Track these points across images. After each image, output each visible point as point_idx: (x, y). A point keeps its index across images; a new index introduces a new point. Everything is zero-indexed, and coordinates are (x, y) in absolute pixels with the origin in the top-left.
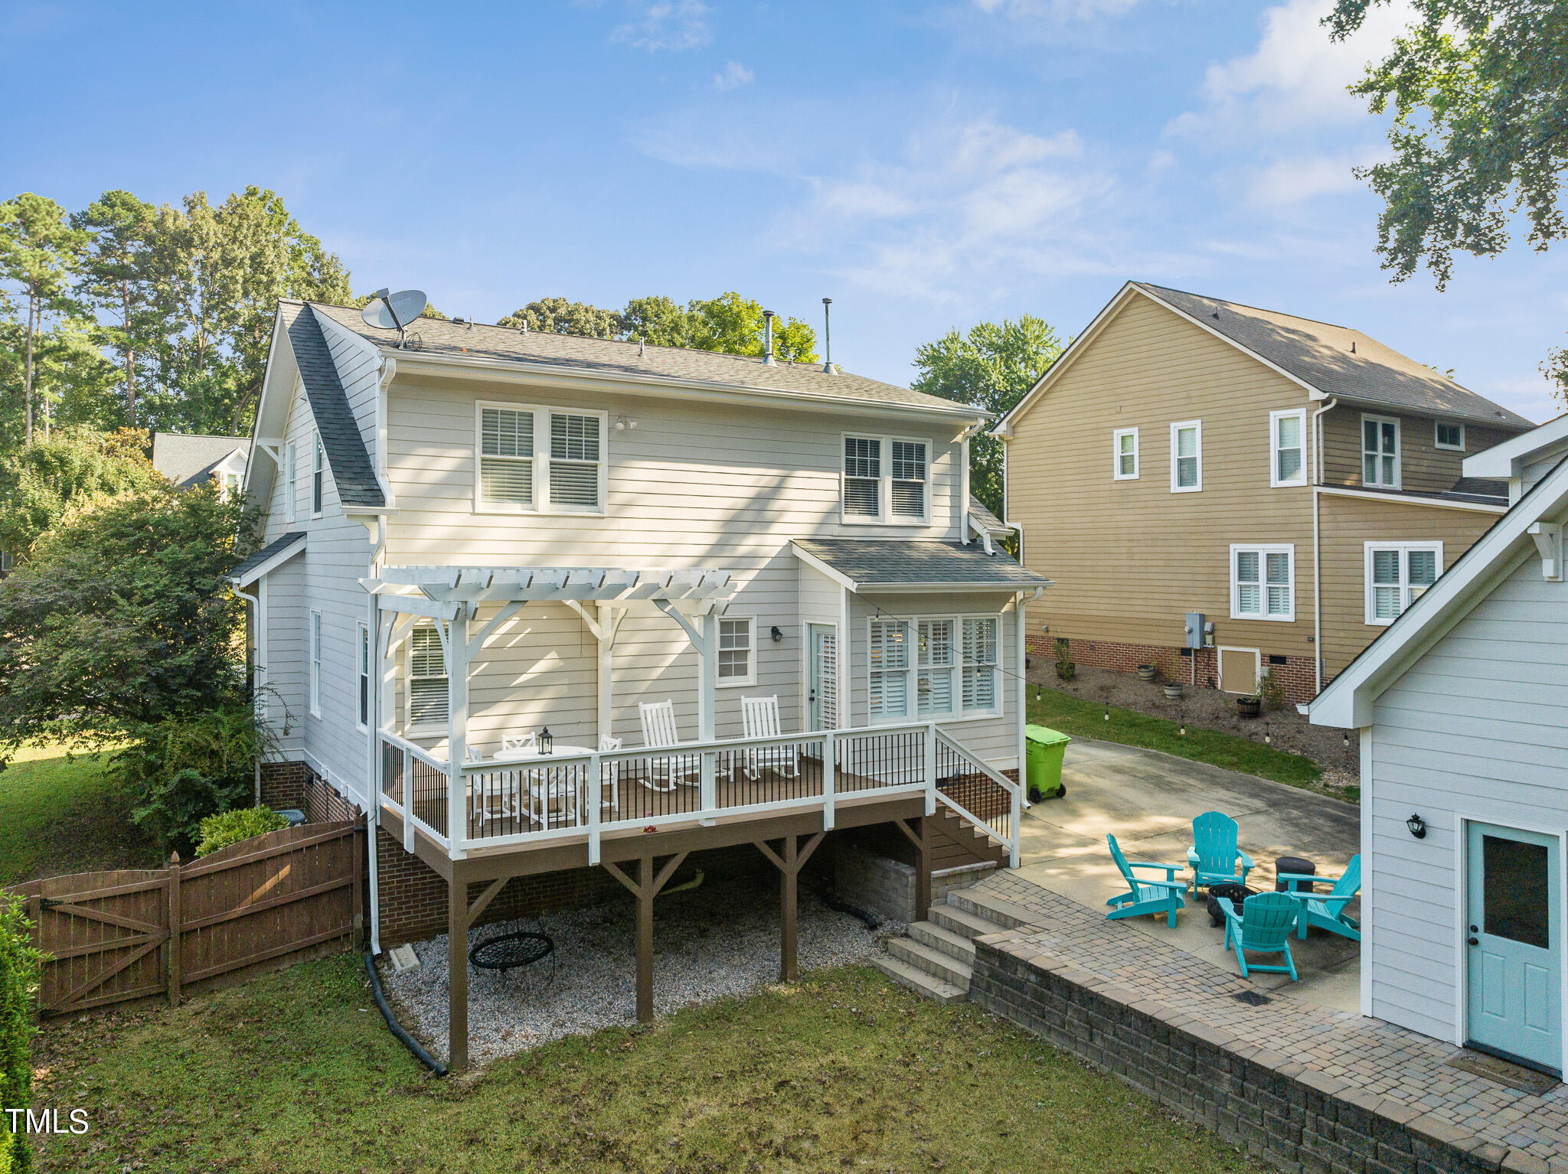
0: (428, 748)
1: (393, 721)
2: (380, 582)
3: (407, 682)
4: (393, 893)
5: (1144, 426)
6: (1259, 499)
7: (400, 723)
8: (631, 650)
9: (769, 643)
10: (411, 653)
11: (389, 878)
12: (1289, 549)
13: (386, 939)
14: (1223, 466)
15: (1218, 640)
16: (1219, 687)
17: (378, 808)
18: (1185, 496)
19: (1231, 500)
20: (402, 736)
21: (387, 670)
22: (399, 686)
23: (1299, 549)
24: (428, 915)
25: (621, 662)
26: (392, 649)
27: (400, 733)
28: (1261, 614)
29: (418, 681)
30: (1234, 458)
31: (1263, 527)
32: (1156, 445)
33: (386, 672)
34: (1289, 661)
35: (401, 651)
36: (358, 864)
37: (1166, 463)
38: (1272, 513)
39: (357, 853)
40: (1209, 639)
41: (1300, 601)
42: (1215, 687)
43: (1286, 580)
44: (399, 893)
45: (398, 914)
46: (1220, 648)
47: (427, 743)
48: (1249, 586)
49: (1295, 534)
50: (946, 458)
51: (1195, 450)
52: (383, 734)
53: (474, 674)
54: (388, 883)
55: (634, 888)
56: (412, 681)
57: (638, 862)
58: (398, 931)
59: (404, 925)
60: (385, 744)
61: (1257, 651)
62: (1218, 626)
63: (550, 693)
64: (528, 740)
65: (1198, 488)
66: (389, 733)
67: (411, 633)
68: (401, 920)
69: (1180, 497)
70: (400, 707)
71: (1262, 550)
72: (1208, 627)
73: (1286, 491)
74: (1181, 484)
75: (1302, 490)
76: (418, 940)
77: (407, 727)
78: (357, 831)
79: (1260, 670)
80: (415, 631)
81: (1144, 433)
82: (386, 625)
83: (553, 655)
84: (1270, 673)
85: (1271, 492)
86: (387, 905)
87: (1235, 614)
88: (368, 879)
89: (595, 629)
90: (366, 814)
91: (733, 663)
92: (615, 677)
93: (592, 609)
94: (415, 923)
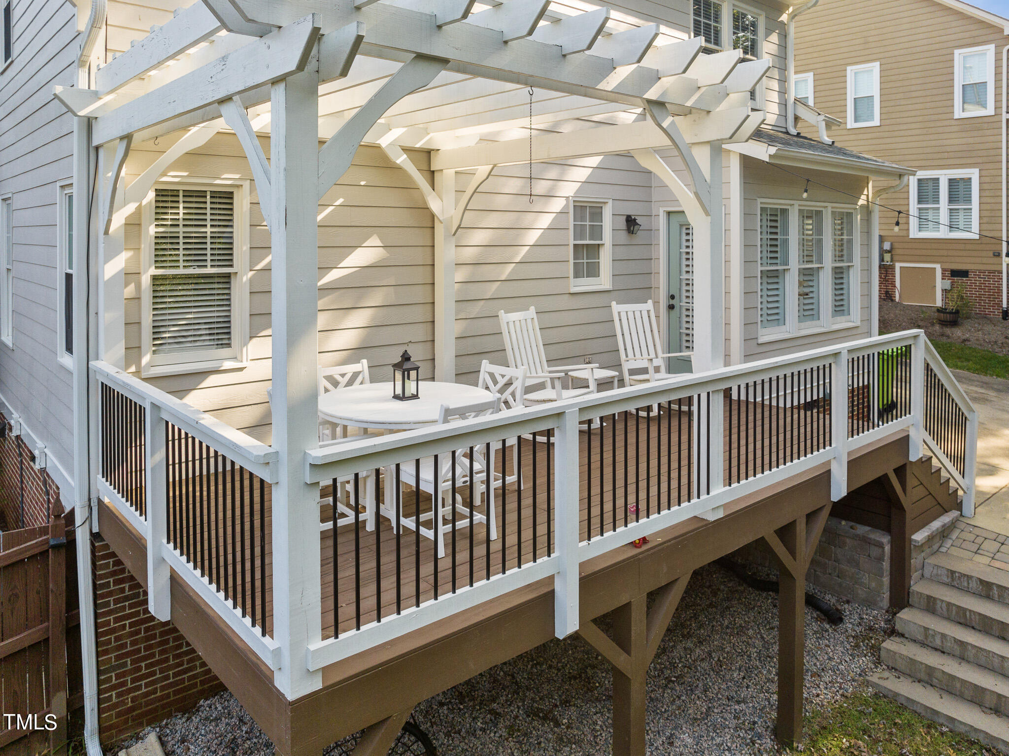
0: (180, 393)
1: (120, 350)
2: (96, 96)
3: (146, 280)
4: (124, 646)
5: (819, 71)
6: (940, 130)
7: (133, 351)
8: (479, 237)
9: (623, 236)
10: (152, 230)
11: (117, 620)
12: (974, 174)
13: (110, 728)
14: (902, 102)
15: (895, 258)
16: (897, 299)
17: (94, 504)
18: (862, 131)
19: (910, 132)
20: (137, 373)
21: (108, 259)
22: (132, 287)
23: (984, 173)
24: (185, 671)
25: (468, 254)
26: (119, 220)
27: (133, 369)
28: (943, 233)
29: (164, 277)
30: (914, 94)
31: (946, 155)
32: (831, 87)
33: (106, 262)
34: (971, 275)
35: (133, 225)
36: (57, 603)
37: (842, 103)
38: (956, 141)
39: (56, 585)
40: (887, 257)
41: (985, 220)
42: (892, 300)
43: (968, 200)
44: (133, 643)
45: (133, 681)
46: (898, 265)
47: (176, 385)
48: (927, 209)
49: (980, 160)
50: (774, 38)
51: (875, 90)
52: (102, 372)
53: (259, 267)
54: (113, 631)
55: (619, 659)
56: (155, 278)
57: (626, 608)
58: (131, 709)
59: (147, 694)
60: (106, 391)
61: (938, 267)
62: (896, 245)
63: (377, 298)
64: (356, 375)
65: (876, 122)
66: (111, 370)
67: (151, 195)
68: (139, 688)
69: (857, 132)
70: (132, 325)
71: (944, 176)
72: (887, 246)
73: (972, 121)
74: (856, 121)
75: (991, 119)
76: (169, 716)
77: (145, 360)
78: (56, 547)
79: (940, 284)
80: (160, 193)
81: (817, 77)
82: (106, 176)
83: (375, 241)
84: (952, 284)
85: (954, 123)
86: (113, 668)
87: (914, 233)
88: (78, 626)
89: (435, 205)
90: (72, 512)
91: (585, 261)
92: (461, 275)
93: (428, 174)
94: (163, 688)
